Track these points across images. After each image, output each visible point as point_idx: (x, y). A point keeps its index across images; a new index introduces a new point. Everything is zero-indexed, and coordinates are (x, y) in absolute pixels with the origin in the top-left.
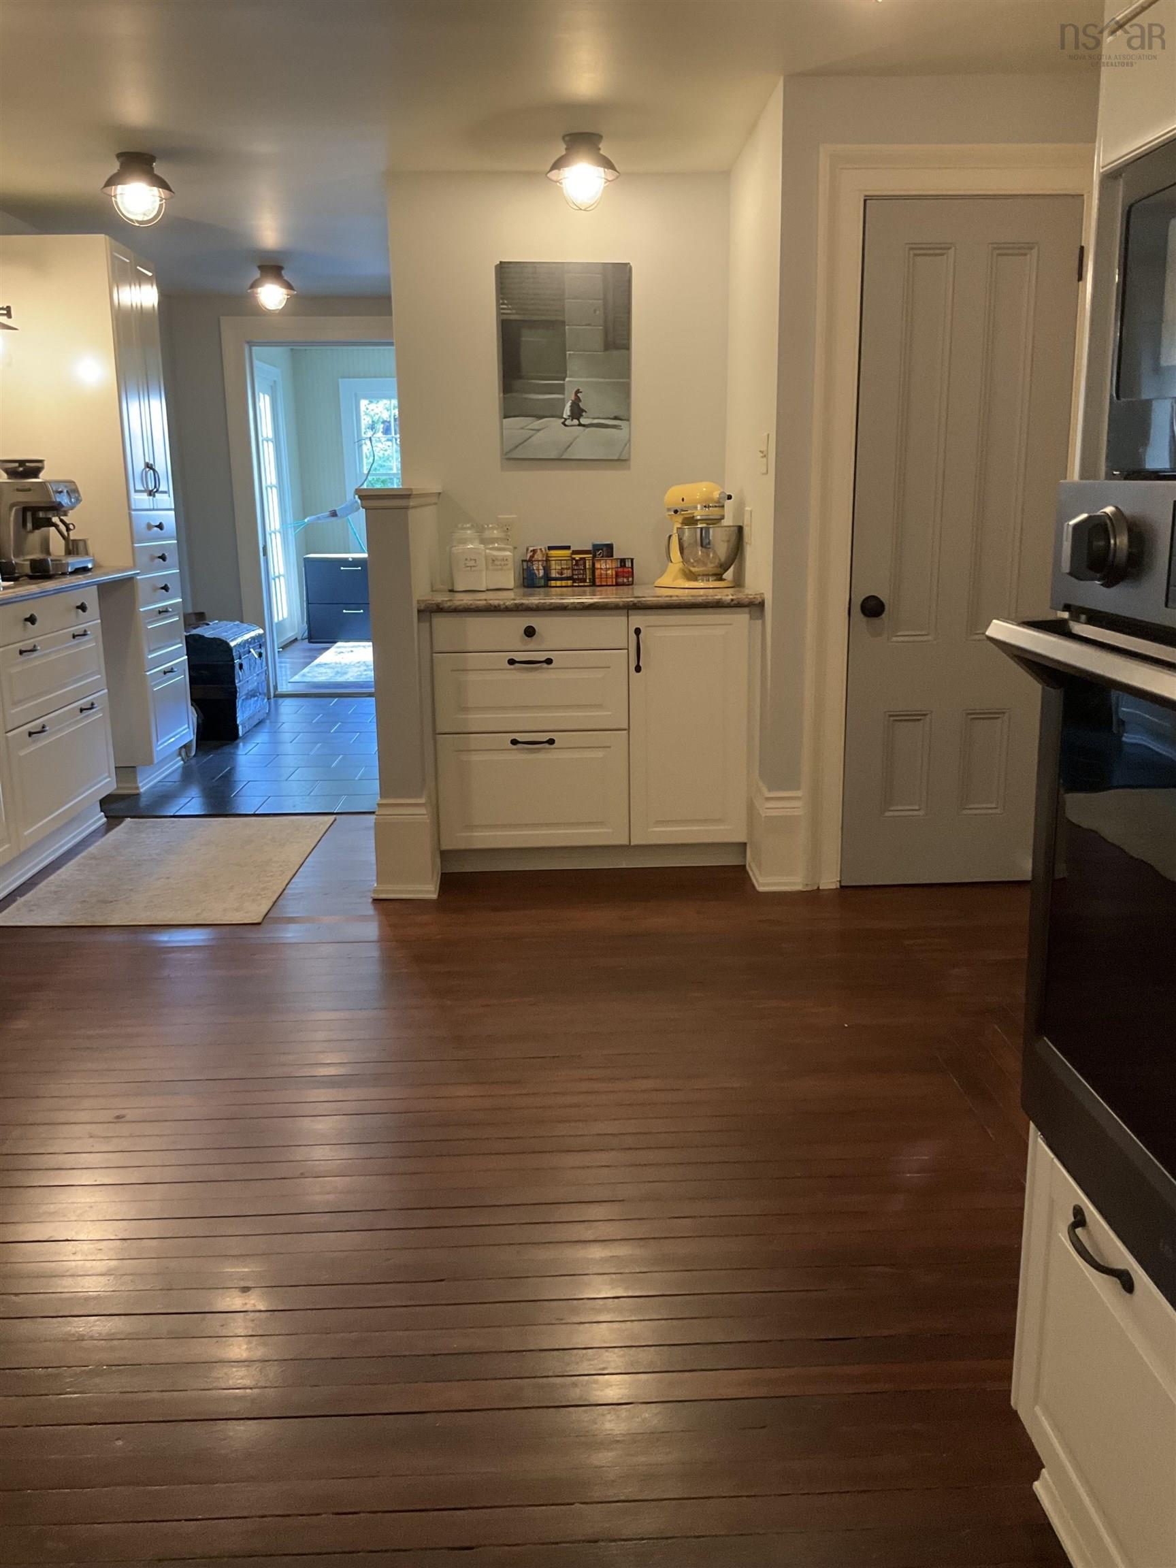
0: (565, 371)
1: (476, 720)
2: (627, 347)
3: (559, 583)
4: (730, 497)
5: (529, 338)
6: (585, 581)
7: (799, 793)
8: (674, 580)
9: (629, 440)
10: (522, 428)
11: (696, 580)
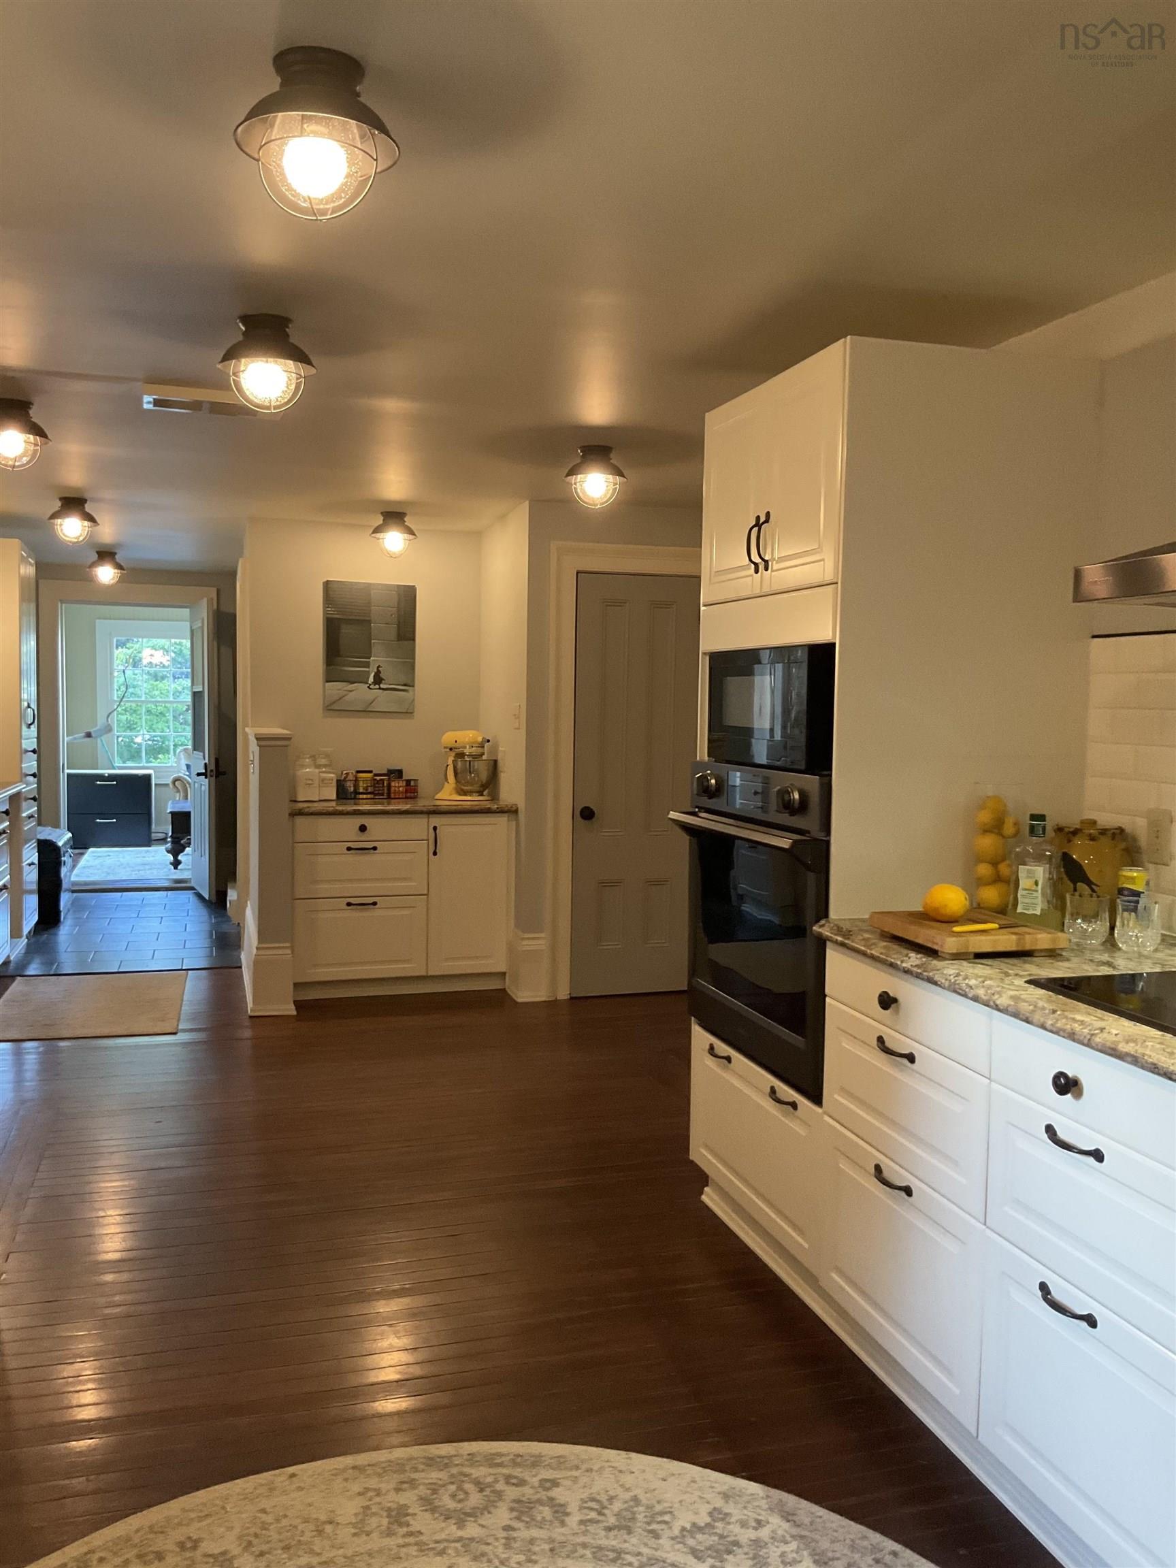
0: (371, 653)
1: (324, 889)
2: (414, 639)
3: (365, 796)
4: (488, 741)
5: (346, 631)
6: (382, 795)
7: (543, 935)
8: (451, 795)
9: (413, 700)
10: (339, 690)
11: (465, 795)
